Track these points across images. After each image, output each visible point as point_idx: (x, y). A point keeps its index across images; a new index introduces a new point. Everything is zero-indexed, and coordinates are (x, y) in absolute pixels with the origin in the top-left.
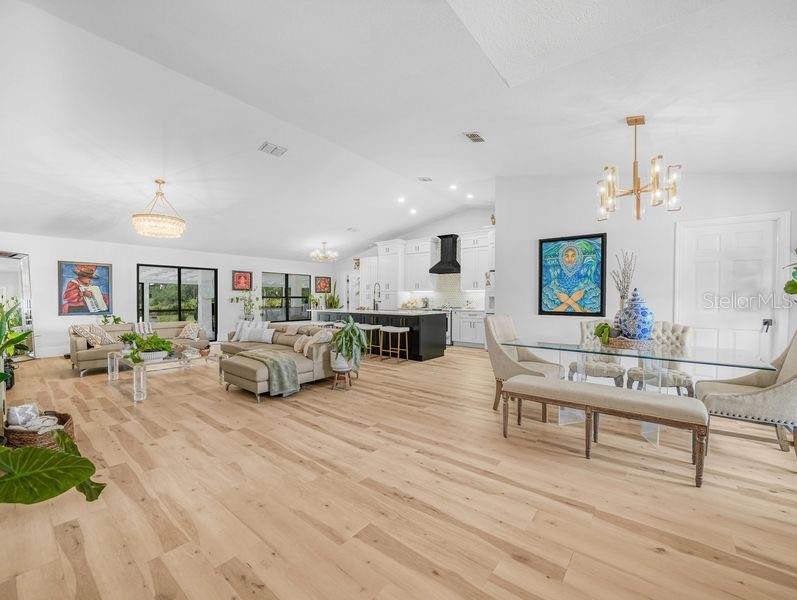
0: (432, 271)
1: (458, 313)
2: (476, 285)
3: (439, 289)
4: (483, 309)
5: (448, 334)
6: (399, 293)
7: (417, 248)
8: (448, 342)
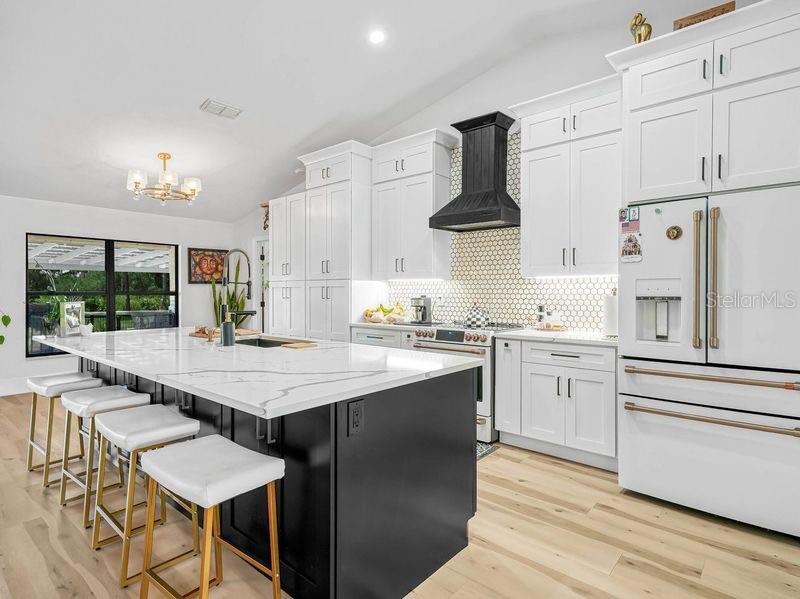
0: (439, 221)
1: (513, 345)
2: (570, 258)
3: (458, 272)
4: (597, 335)
5: (483, 408)
6: (356, 284)
7: (400, 165)
8: (483, 433)
